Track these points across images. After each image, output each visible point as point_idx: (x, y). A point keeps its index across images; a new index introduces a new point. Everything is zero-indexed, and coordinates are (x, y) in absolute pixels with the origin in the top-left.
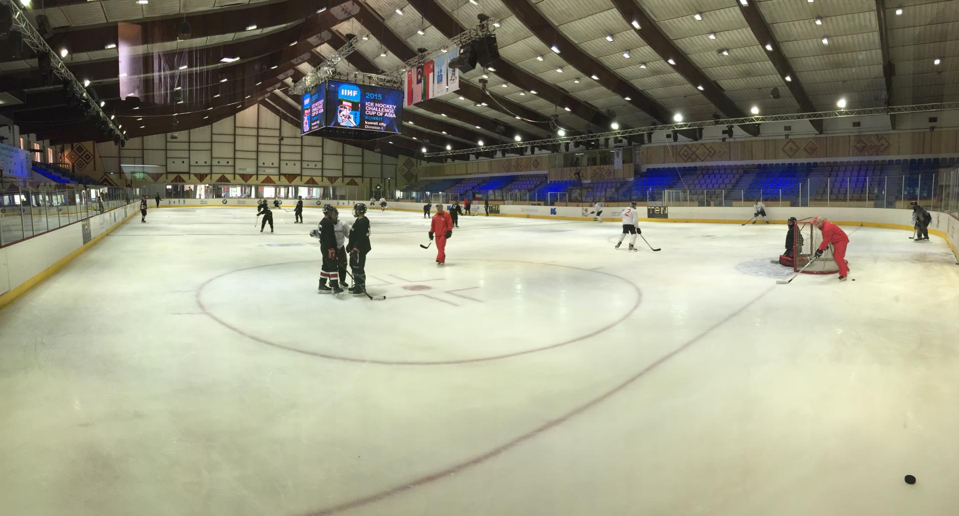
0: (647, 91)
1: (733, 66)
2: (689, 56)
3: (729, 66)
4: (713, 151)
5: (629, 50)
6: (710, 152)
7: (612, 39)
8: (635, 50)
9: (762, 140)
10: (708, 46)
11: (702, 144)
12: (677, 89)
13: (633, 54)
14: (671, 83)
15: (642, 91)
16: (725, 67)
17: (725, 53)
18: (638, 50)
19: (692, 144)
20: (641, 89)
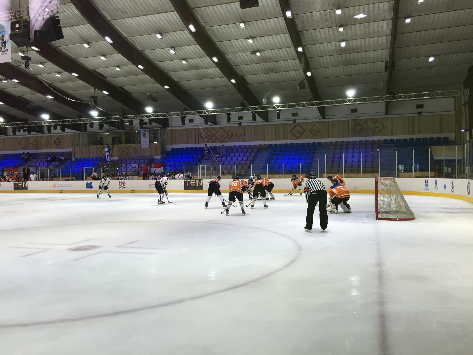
0: (181, 82)
1: (261, 64)
2: (225, 55)
3: (258, 65)
4: (231, 134)
5: (174, 47)
6: (228, 134)
7: (161, 36)
8: (180, 48)
9: (273, 124)
10: (244, 48)
11: (221, 128)
12: (209, 82)
13: (177, 51)
14: (205, 77)
15: (177, 82)
16: (255, 65)
17: (258, 54)
18: (182, 49)
19: (212, 128)
20: (176, 80)
